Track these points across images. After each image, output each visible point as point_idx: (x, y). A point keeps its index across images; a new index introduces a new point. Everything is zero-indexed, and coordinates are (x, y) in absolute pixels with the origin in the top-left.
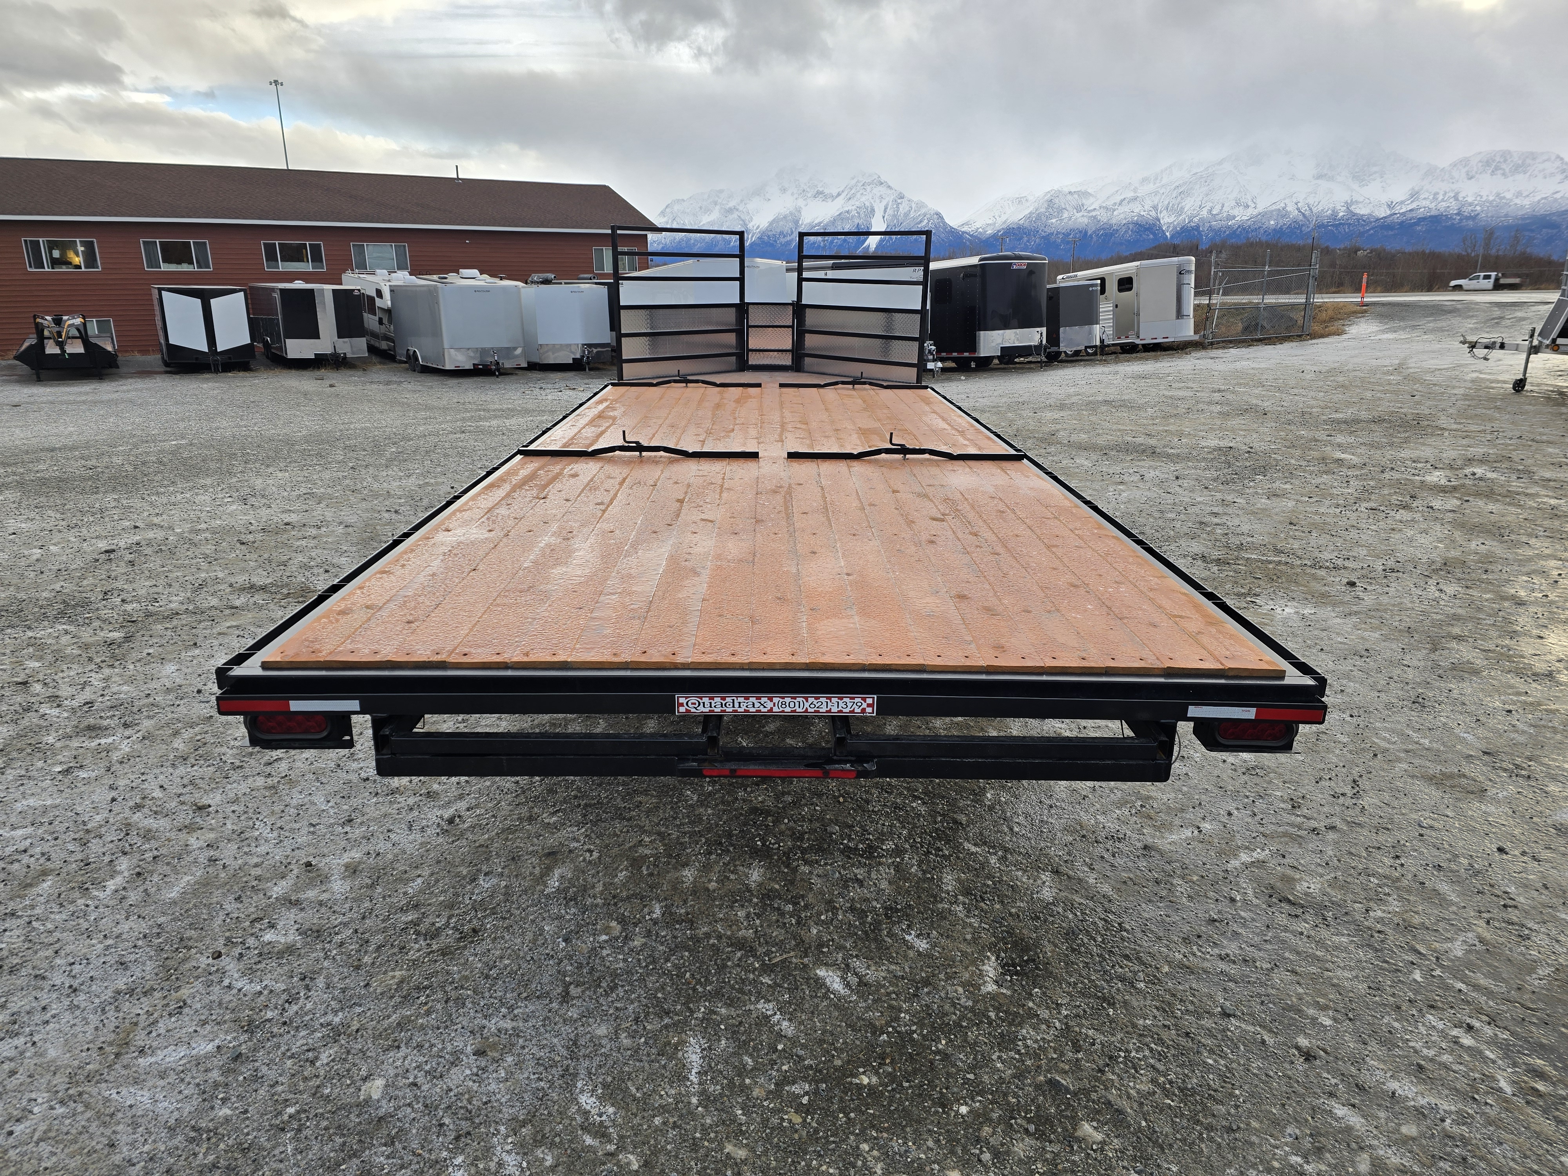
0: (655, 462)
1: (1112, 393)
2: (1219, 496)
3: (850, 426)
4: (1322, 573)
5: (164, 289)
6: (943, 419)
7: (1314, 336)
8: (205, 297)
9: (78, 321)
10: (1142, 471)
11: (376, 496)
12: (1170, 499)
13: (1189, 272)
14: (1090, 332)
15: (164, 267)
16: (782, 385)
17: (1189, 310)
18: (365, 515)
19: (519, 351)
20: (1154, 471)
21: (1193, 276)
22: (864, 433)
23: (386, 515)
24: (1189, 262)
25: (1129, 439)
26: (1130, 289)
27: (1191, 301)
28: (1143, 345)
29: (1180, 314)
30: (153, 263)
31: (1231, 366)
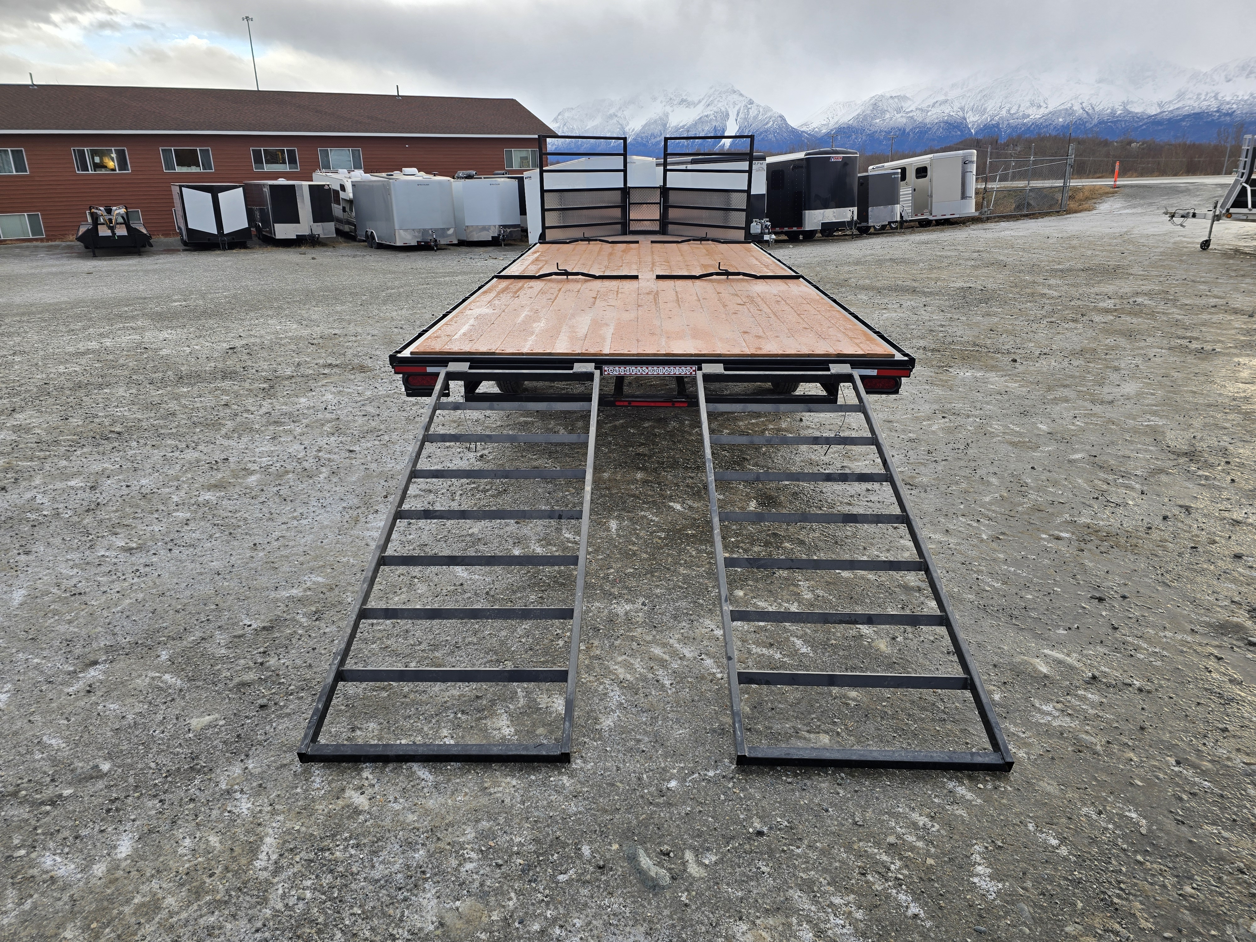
0: (577, 281)
1: (898, 254)
2: (949, 315)
3: (696, 263)
4: (999, 356)
5: (183, 186)
6: (757, 259)
7: (1069, 212)
8: (214, 192)
9: (123, 211)
10: (902, 302)
11: (385, 320)
12: (915, 317)
13: (972, 162)
14: (892, 211)
15: (178, 169)
16: (652, 242)
17: (971, 192)
18: (382, 330)
19: (451, 232)
20: (909, 302)
21: (975, 165)
22: (704, 266)
23: (396, 330)
24: (972, 154)
25: (900, 283)
26: (925, 176)
27: (973, 185)
28: (936, 220)
29: (964, 196)
30: (170, 166)
31: (996, 235)
